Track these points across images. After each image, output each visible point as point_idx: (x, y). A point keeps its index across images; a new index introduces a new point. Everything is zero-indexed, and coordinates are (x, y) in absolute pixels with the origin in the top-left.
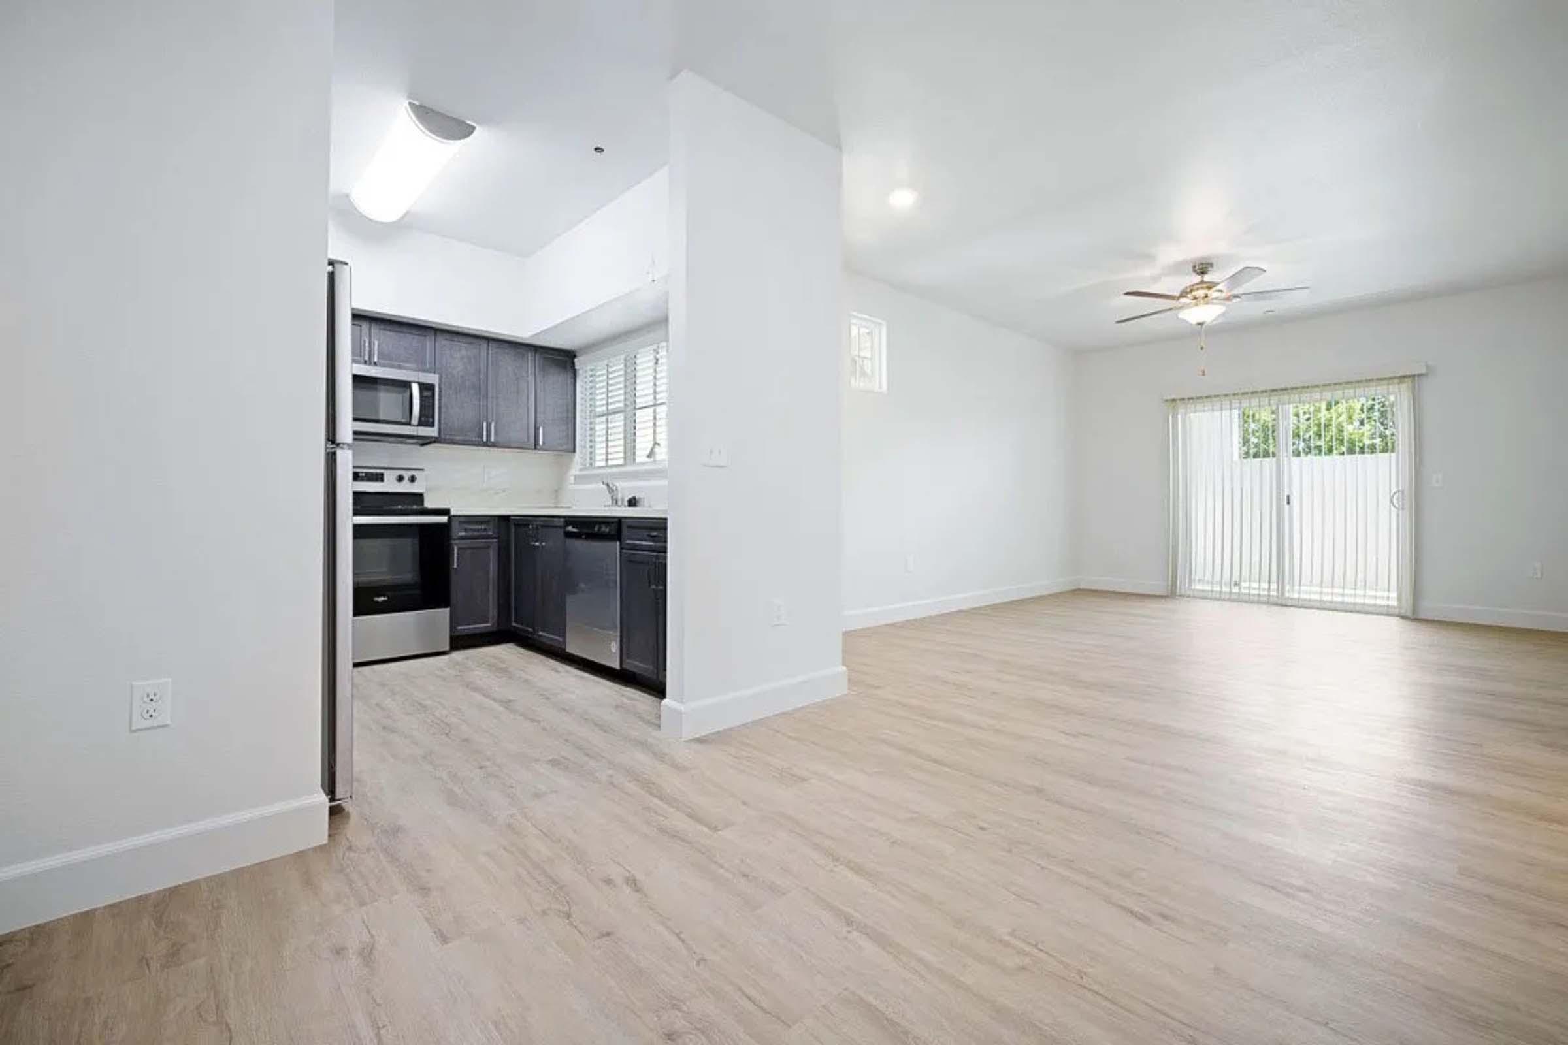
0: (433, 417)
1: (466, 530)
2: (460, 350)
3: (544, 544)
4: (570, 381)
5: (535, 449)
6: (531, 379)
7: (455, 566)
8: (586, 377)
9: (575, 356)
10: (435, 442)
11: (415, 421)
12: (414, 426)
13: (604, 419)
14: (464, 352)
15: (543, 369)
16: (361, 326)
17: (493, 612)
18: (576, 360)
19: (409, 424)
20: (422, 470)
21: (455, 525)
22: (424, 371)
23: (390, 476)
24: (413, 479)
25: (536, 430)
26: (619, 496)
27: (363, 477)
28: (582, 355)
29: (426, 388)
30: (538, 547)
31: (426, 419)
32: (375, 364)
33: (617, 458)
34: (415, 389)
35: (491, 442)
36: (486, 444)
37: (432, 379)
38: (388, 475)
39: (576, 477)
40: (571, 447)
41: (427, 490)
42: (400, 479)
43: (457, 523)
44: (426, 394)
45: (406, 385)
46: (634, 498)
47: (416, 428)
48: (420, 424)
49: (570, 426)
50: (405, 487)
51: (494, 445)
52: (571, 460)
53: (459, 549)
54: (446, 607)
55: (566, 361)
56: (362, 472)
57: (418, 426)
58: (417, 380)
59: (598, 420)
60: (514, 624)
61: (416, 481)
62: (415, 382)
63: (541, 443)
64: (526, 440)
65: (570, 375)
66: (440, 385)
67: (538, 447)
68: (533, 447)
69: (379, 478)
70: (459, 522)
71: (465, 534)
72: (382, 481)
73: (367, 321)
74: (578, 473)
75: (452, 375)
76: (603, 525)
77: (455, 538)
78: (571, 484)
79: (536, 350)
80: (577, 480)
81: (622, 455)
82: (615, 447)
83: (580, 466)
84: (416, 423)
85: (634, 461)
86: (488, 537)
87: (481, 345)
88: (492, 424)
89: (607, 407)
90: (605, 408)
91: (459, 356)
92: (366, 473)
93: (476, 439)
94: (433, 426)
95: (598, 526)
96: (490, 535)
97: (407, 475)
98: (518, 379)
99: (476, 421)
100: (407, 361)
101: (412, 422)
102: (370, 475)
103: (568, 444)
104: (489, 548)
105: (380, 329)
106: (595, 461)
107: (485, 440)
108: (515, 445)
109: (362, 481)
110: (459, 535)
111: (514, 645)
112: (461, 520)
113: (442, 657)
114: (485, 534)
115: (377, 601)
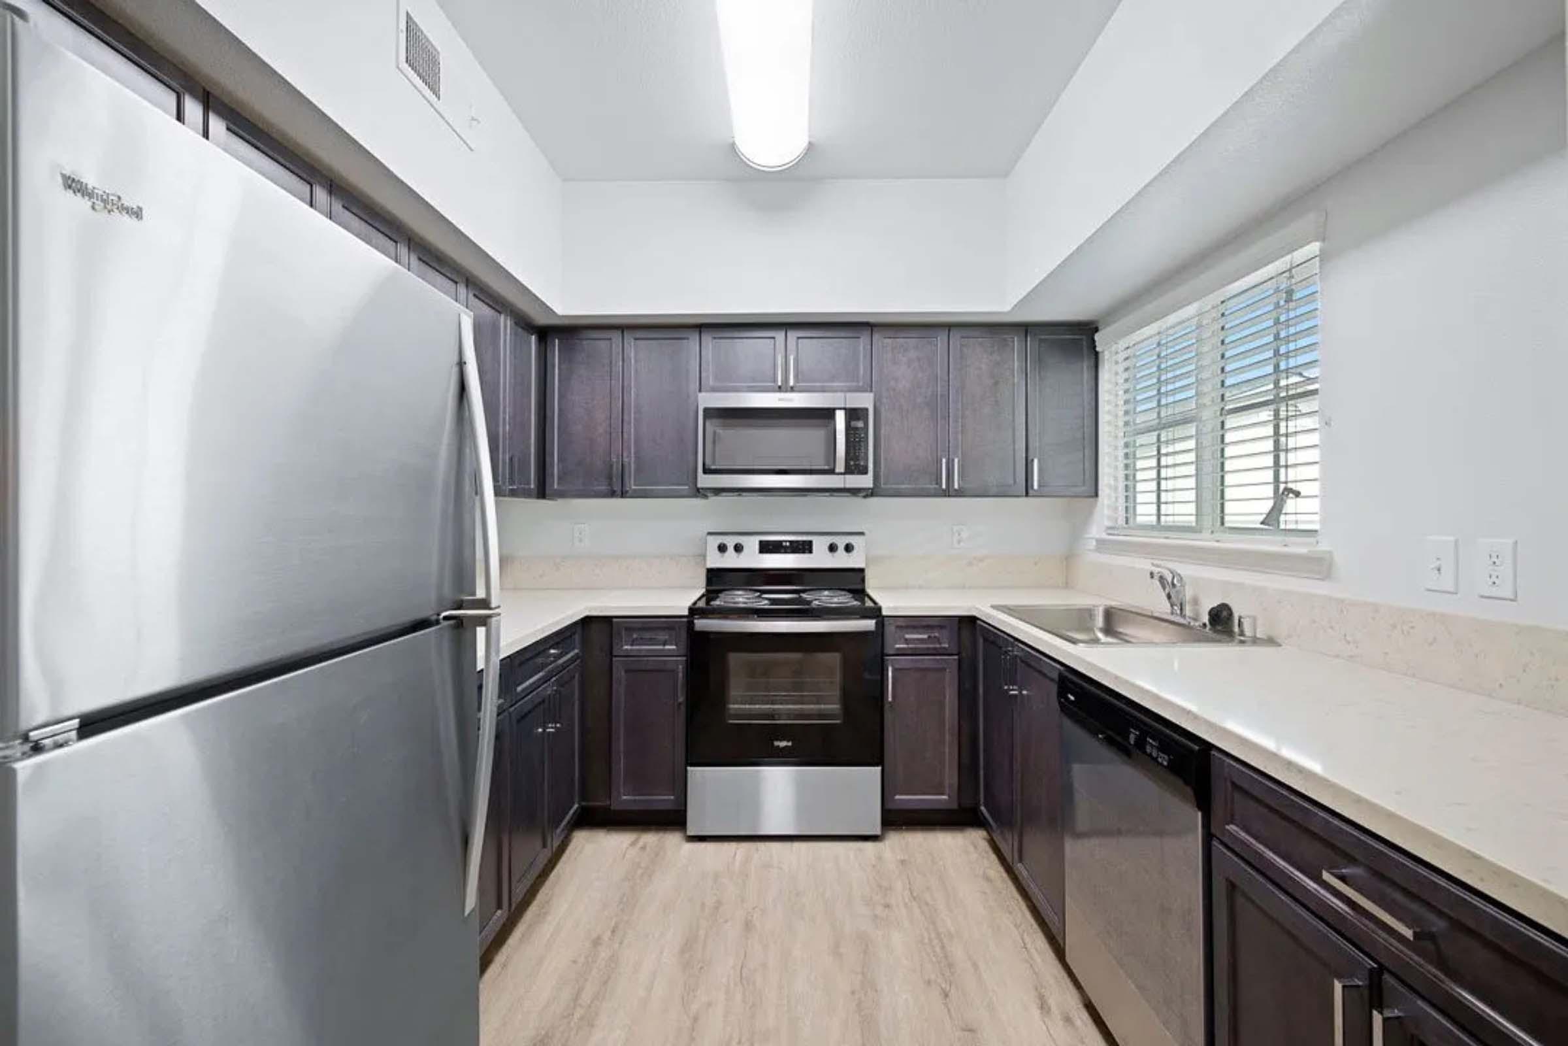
0: (866, 459)
1: (905, 641)
2: (906, 350)
3: (1024, 693)
4: (1087, 375)
5: (1027, 494)
6: (1018, 379)
7: (890, 699)
8: (1117, 363)
9: (1096, 330)
10: (873, 495)
11: (840, 467)
12: (838, 474)
13: (1152, 437)
14: (913, 354)
15: (1040, 361)
16: (775, 338)
17: (950, 777)
18: (1097, 337)
19: (831, 472)
20: (862, 534)
21: (890, 629)
22: (855, 391)
23: (820, 545)
24: (849, 548)
25: (1028, 463)
26: (1189, 594)
27: (786, 547)
28: (1108, 325)
29: (853, 414)
30: (1015, 696)
31: (855, 466)
32: (792, 389)
33: (1182, 510)
34: (840, 418)
35: (956, 490)
36: (948, 493)
37: (864, 401)
38: (817, 542)
39: (1100, 542)
40: (1088, 488)
41: (867, 560)
42: (832, 548)
43: (893, 628)
44: (856, 424)
45: (828, 414)
46: (1224, 607)
47: (842, 476)
48: (848, 471)
49: (1089, 452)
50: (841, 561)
51: (960, 494)
52: (1090, 513)
53: (894, 670)
54: (874, 764)
55: (1081, 339)
56: (786, 541)
57: (844, 474)
58: (843, 406)
59: (1141, 440)
60: (982, 808)
61: (855, 551)
62: (840, 409)
63: (1036, 486)
64: (1012, 482)
65: (1086, 364)
66: (875, 408)
67: (1031, 492)
68: (1024, 494)
69: (805, 547)
70: (897, 627)
71: (905, 646)
72: (811, 552)
73: (781, 329)
74: (1104, 536)
75: (894, 390)
76: (1151, 741)
77: (891, 652)
78: (1090, 556)
79: (1025, 328)
80: (1102, 545)
81: (1191, 509)
82: (1174, 490)
83: (1108, 523)
84: (842, 470)
85: (1222, 523)
86: (941, 652)
87: (937, 338)
88: (956, 460)
89: (1159, 413)
90: (1155, 415)
91: (905, 359)
92: (790, 542)
93: (931, 486)
94: (866, 473)
95: (1137, 733)
96: (944, 648)
97: (841, 542)
98: (996, 383)
99: (930, 458)
100: (833, 378)
101: (837, 470)
102: (795, 545)
103: (1084, 484)
104: (944, 669)
105: (798, 338)
106: (1135, 515)
107: (944, 486)
108: (994, 491)
109: (786, 552)
110: (898, 649)
111: (985, 839)
112: (899, 624)
113: (869, 845)
114: (938, 646)
115: (778, 746)
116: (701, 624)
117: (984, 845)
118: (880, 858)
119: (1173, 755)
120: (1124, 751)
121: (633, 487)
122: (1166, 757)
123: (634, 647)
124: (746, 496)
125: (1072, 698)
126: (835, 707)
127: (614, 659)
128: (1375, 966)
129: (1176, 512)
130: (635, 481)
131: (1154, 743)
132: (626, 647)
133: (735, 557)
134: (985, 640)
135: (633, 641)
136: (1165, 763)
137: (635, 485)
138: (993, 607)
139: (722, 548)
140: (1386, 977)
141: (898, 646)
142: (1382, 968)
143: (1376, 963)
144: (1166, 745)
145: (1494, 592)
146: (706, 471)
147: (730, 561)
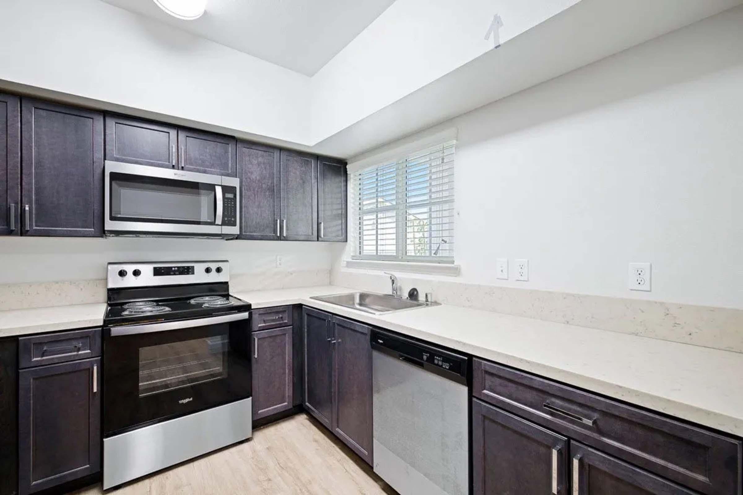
0: (235, 217)
1: (265, 322)
2: (257, 157)
3: (340, 340)
4: (343, 184)
5: (318, 240)
6: (314, 181)
7: (256, 356)
8: (355, 180)
9: (347, 164)
10: (237, 239)
11: (219, 221)
12: (218, 225)
13: (374, 216)
14: (260, 159)
15: (323, 174)
16: (169, 133)
17: (289, 391)
18: (347, 167)
19: (213, 223)
20: (227, 261)
21: (255, 317)
22: (228, 175)
23: (199, 269)
24: (219, 270)
25: (318, 224)
26: (398, 285)
27: (175, 270)
28: (352, 162)
29: (226, 189)
30: (334, 343)
31: (229, 220)
32: (183, 168)
33: (389, 248)
34: (219, 191)
35: (284, 237)
36: (279, 239)
37: (234, 182)
38: (197, 267)
39: (348, 263)
40: (342, 238)
41: (231, 277)
42: (208, 270)
43: (257, 315)
44: (230, 196)
45: (211, 187)
46: (414, 290)
48: (224, 223)
50: (213, 278)
51: (286, 239)
52: (344, 249)
53: (259, 339)
54: (248, 397)
55: (341, 167)
56: (174, 267)
57: (221, 225)
58: (220, 184)
60: (307, 404)
61: (223, 272)
62: (218, 185)
63: (322, 235)
64: (310, 233)
65: (343, 179)
66: (240, 188)
67: (320, 238)
68: (317, 240)
69: (188, 271)
70: (260, 314)
71: (264, 325)
72: (193, 273)
73: (175, 129)
74: (350, 260)
75: (250, 179)
76: (437, 358)
77: (256, 330)
78: (342, 269)
79: (318, 157)
80: (349, 265)
81: (394, 248)
82: (385, 239)
83: (352, 254)
84: (220, 223)
85: (406, 254)
86: (284, 325)
87: (274, 153)
88: (285, 221)
89: (377, 205)
90: (375, 205)
91: (256, 162)
92: (178, 267)
93: (271, 234)
94: (235, 225)
95: (428, 355)
96: (285, 323)
97: (214, 266)
98: (304, 182)
99: (270, 219)
100: (212, 166)
101: (217, 223)
102: (181, 269)
103: (342, 236)
104: (285, 334)
105: (187, 136)
106: (363, 250)
107: (278, 235)
108: (302, 238)
109: (175, 274)
110: (260, 327)
111: (306, 419)
112: (261, 312)
113: (245, 445)
114: (281, 322)
115: (183, 403)
116: (117, 331)
117: (308, 423)
118: (254, 451)
119: (452, 363)
120: (420, 365)
121: (35, 228)
122: (448, 364)
123: (44, 358)
124: (142, 237)
125: (381, 341)
126: (218, 369)
127: (20, 371)
128: (566, 439)
129: (386, 249)
130: (36, 222)
131: (439, 359)
132: (35, 359)
133: (135, 279)
134: (308, 315)
135: (43, 353)
136: (447, 368)
137: (36, 226)
138: (311, 298)
139: (122, 274)
140: (572, 442)
141: (259, 325)
142: (569, 438)
143: (566, 437)
144: (446, 359)
145: (522, 278)
146: (112, 218)
147: (130, 282)
